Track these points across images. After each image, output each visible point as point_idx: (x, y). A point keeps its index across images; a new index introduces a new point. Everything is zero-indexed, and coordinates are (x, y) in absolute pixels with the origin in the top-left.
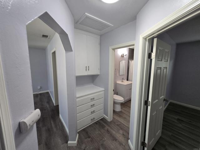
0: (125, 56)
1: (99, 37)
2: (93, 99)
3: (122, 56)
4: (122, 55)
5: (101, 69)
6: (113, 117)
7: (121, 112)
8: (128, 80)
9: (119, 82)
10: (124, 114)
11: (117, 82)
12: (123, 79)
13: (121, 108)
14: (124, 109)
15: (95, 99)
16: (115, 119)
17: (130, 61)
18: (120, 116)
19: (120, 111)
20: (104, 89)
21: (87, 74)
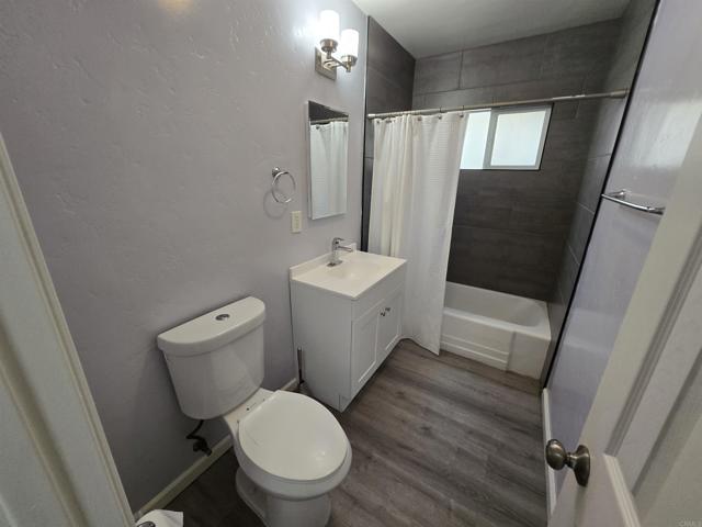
0: (347, 66)
8: (364, 247)
12: (335, 246)
17: (378, 124)
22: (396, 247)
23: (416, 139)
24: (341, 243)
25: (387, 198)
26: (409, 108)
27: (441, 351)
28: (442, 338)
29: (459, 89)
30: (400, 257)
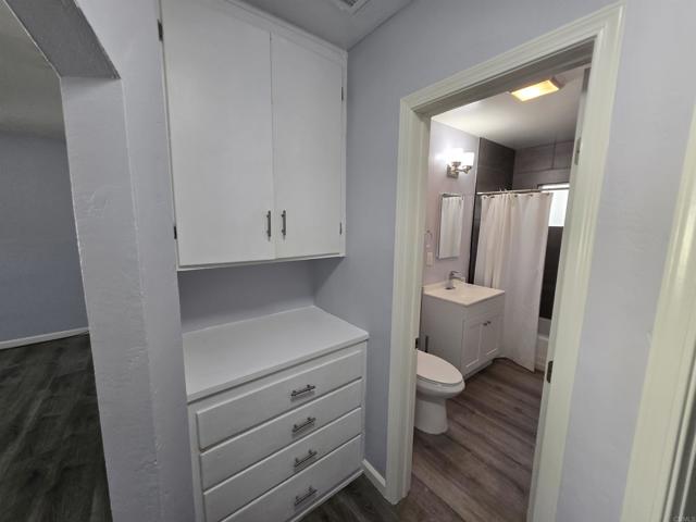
0: (466, 171)
1: (345, 55)
2: (303, 393)
3: (452, 174)
4: (449, 169)
5: (350, 230)
6: (413, 475)
7: (447, 438)
8: (471, 280)
9: (436, 291)
10: (468, 455)
11: (426, 292)
12: (452, 276)
13: (449, 417)
14: (460, 418)
15: (316, 391)
16: (425, 485)
17: (484, 199)
18: (447, 467)
19: (443, 434)
20: (364, 333)
21: (273, 258)
22: (496, 281)
23: (513, 209)
24: (456, 275)
25: (490, 247)
26: (509, 188)
27: (535, 370)
28: (536, 359)
29: (552, 169)
30: (499, 288)
